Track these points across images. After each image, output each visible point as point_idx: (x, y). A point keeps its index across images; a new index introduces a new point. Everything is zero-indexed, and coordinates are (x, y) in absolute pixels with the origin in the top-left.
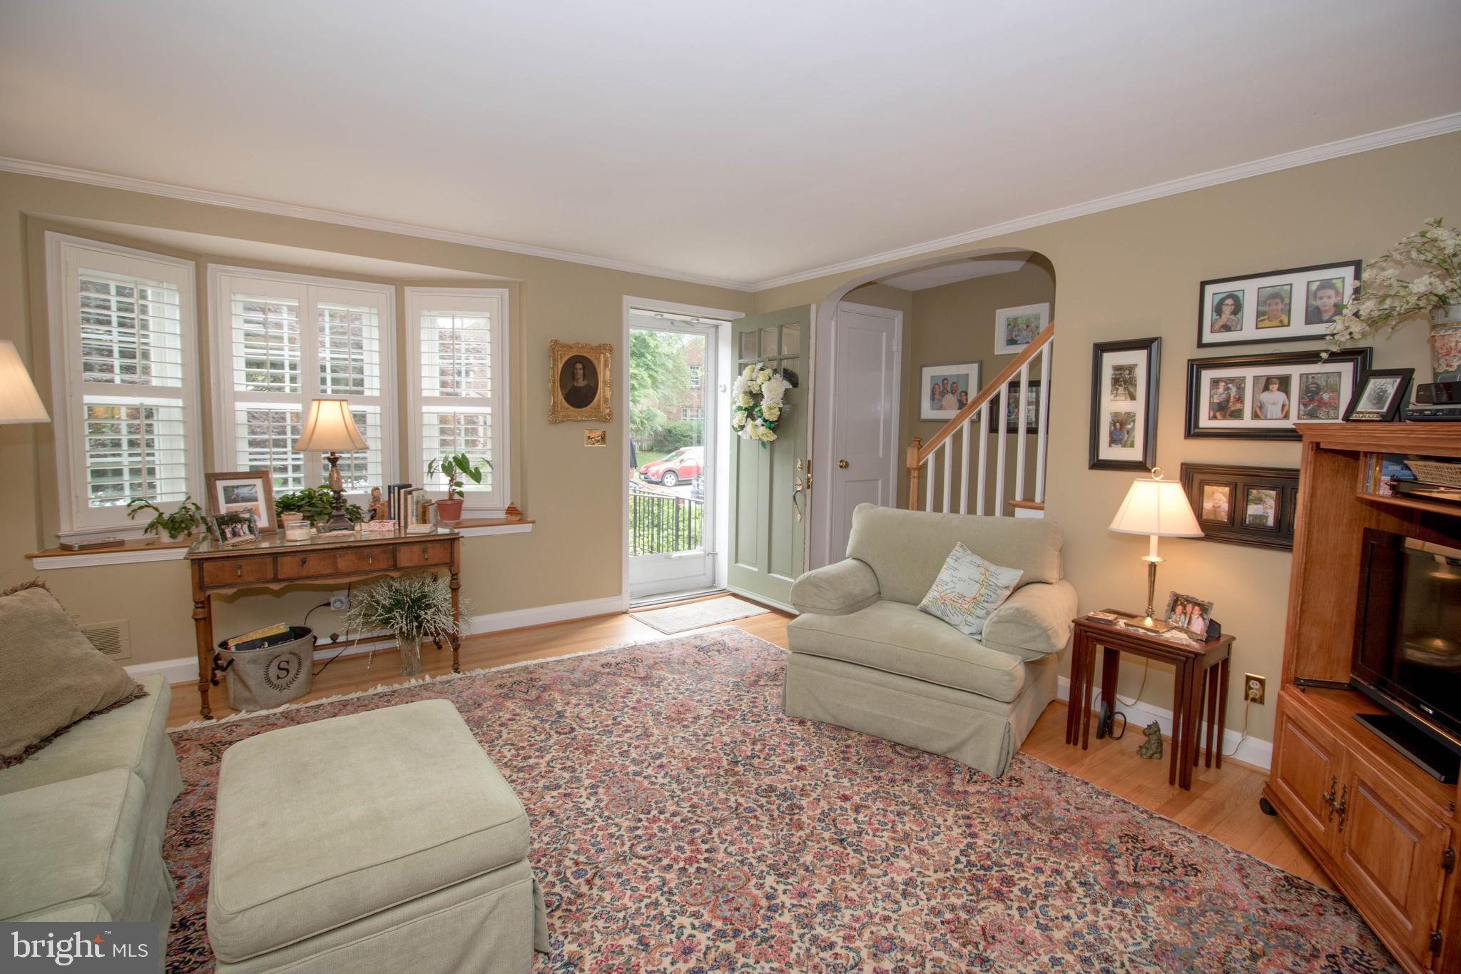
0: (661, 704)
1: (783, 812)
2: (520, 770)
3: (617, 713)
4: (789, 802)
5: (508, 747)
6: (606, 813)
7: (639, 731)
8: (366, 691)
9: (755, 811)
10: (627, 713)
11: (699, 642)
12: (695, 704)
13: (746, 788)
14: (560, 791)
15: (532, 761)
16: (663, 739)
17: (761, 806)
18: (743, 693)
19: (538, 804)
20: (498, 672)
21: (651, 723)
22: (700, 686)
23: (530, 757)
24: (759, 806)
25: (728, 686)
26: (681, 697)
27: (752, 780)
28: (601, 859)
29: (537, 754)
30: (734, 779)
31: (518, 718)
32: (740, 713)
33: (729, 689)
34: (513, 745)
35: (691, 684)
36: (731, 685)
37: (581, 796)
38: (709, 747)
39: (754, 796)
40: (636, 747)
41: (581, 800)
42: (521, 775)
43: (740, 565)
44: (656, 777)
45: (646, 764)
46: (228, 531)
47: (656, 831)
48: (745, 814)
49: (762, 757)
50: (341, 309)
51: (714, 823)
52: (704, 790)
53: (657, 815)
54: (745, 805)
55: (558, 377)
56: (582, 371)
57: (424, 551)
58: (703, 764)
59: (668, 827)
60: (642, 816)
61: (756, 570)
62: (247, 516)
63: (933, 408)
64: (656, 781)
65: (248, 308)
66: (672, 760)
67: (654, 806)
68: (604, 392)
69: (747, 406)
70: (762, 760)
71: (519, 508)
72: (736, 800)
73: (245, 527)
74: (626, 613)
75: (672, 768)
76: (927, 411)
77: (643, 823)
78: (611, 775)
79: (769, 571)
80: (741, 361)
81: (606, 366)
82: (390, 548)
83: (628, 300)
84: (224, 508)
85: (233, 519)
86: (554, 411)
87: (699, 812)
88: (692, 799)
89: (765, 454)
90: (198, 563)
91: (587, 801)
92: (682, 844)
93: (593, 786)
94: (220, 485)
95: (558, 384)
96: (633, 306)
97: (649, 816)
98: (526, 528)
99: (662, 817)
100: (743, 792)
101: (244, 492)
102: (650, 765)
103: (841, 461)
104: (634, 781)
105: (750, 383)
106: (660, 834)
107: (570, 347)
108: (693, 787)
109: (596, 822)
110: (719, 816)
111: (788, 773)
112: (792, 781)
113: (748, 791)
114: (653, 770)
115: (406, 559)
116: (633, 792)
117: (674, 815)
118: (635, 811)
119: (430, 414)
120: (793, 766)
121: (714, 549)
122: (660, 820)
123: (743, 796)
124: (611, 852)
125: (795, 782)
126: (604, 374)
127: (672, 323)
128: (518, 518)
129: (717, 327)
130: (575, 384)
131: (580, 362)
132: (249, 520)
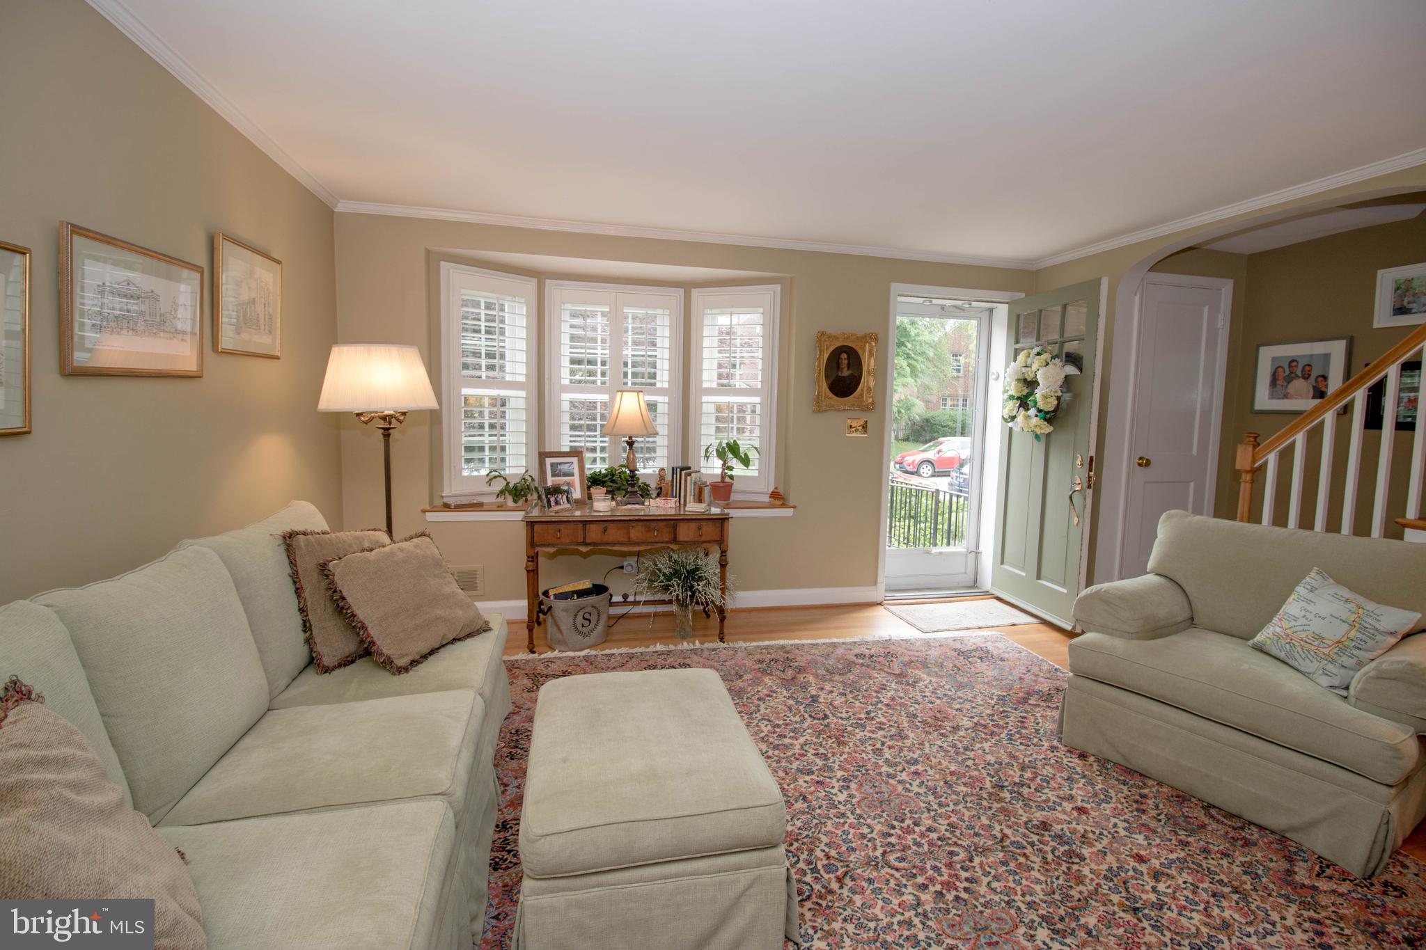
0: (917, 706)
1: (1058, 857)
2: (776, 747)
3: (870, 708)
4: (1066, 847)
5: (766, 722)
6: (858, 811)
7: (893, 731)
8: (648, 647)
9: (1025, 848)
10: (880, 709)
11: (958, 646)
12: (954, 712)
13: (1013, 819)
14: (813, 777)
15: (787, 741)
16: (920, 744)
17: (1032, 844)
18: (1009, 709)
19: (792, 786)
20: (758, 647)
21: (906, 724)
22: (960, 693)
23: (785, 737)
24: (1029, 843)
25: (992, 699)
26: (938, 702)
27: (1021, 812)
28: (851, 858)
29: (792, 734)
30: (999, 806)
31: (774, 695)
32: (1006, 732)
33: (993, 702)
34: (769, 720)
35: (950, 690)
36: (995, 698)
37: (833, 787)
38: (970, 763)
39: (1022, 830)
40: (890, 748)
41: (832, 791)
42: (777, 752)
43: (1006, 567)
44: (911, 784)
45: (899, 768)
46: (552, 500)
47: (911, 844)
48: (1012, 849)
49: (1033, 787)
50: (641, 312)
51: (975, 850)
52: (964, 810)
53: (912, 826)
54: (1013, 839)
55: (823, 367)
56: (846, 361)
57: (699, 528)
58: (963, 780)
59: (923, 841)
60: (895, 823)
61: (1024, 574)
62: (565, 488)
63: (1272, 397)
64: (911, 789)
65: (573, 315)
66: (928, 768)
67: (908, 815)
68: (868, 381)
69: (1019, 395)
70: (1032, 790)
71: (782, 493)
72: (1002, 830)
73: (565, 497)
74: (880, 604)
75: (928, 777)
76: (1263, 399)
77: (896, 830)
78: (864, 772)
79: (1039, 577)
80: (1018, 346)
81: (870, 356)
82: (672, 523)
83: (896, 287)
84: (551, 481)
85: (556, 490)
86: (818, 400)
87: (958, 833)
88: (950, 817)
89: (1040, 448)
90: (531, 524)
91: (839, 794)
92: (938, 864)
93: (845, 780)
94: (549, 461)
95: (823, 374)
96: (901, 293)
97: (903, 825)
98: (788, 512)
99: (917, 829)
100: (1009, 823)
101: (565, 468)
102: (904, 769)
103: (1141, 458)
104: (887, 783)
105: (1024, 370)
106: (915, 848)
107: (836, 338)
108: (951, 804)
109: (848, 817)
110: (981, 843)
111: (1064, 812)
112: (1069, 823)
113: (1016, 823)
114: (908, 775)
115: (685, 533)
116: (886, 795)
117: (930, 829)
118: (888, 815)
119: (708, 403)
120: (1071, 805)
121: (977, 547)
122: (914, 832)
123: (1010, 827)
124: (863, 854)
125: (1074, 825)
126: (869, 363)
127: (943, 309)
128: (781, 502)
129: (991, 310)
130: (840, 374)
131: (845, 352)
132: (568, 492)
